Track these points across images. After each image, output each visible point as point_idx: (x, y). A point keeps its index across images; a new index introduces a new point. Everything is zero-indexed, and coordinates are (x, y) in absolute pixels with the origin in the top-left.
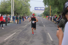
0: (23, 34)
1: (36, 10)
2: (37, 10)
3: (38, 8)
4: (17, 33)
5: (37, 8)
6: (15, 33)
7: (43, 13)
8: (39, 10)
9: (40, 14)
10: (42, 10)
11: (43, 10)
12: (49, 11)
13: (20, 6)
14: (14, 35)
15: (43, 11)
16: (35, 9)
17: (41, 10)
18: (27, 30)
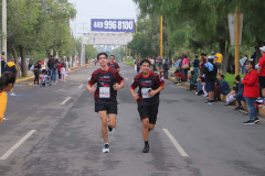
0: (68, 134)
1: (97, 29)
2: (103, 29)
3: (107, 23)
4: (38, 130)
5: (103, 20)
6: (33, 131)
7: (130, 45)
8: (108, 30)
9: (113, 48)
10: (122, 30)
11: (128, 31)
12: (154, 37)
13: (33, 17)
14: (30, 139)
15: (129, 38)
16: (93, 29)
17: (117, 30)
18: (78, 120)
